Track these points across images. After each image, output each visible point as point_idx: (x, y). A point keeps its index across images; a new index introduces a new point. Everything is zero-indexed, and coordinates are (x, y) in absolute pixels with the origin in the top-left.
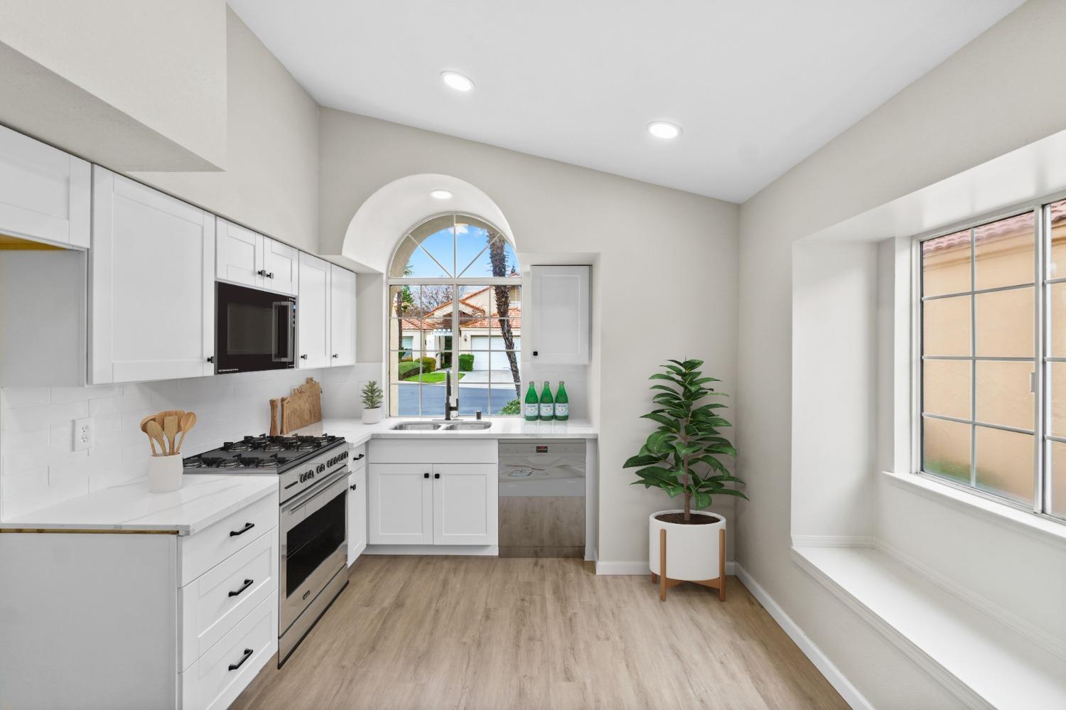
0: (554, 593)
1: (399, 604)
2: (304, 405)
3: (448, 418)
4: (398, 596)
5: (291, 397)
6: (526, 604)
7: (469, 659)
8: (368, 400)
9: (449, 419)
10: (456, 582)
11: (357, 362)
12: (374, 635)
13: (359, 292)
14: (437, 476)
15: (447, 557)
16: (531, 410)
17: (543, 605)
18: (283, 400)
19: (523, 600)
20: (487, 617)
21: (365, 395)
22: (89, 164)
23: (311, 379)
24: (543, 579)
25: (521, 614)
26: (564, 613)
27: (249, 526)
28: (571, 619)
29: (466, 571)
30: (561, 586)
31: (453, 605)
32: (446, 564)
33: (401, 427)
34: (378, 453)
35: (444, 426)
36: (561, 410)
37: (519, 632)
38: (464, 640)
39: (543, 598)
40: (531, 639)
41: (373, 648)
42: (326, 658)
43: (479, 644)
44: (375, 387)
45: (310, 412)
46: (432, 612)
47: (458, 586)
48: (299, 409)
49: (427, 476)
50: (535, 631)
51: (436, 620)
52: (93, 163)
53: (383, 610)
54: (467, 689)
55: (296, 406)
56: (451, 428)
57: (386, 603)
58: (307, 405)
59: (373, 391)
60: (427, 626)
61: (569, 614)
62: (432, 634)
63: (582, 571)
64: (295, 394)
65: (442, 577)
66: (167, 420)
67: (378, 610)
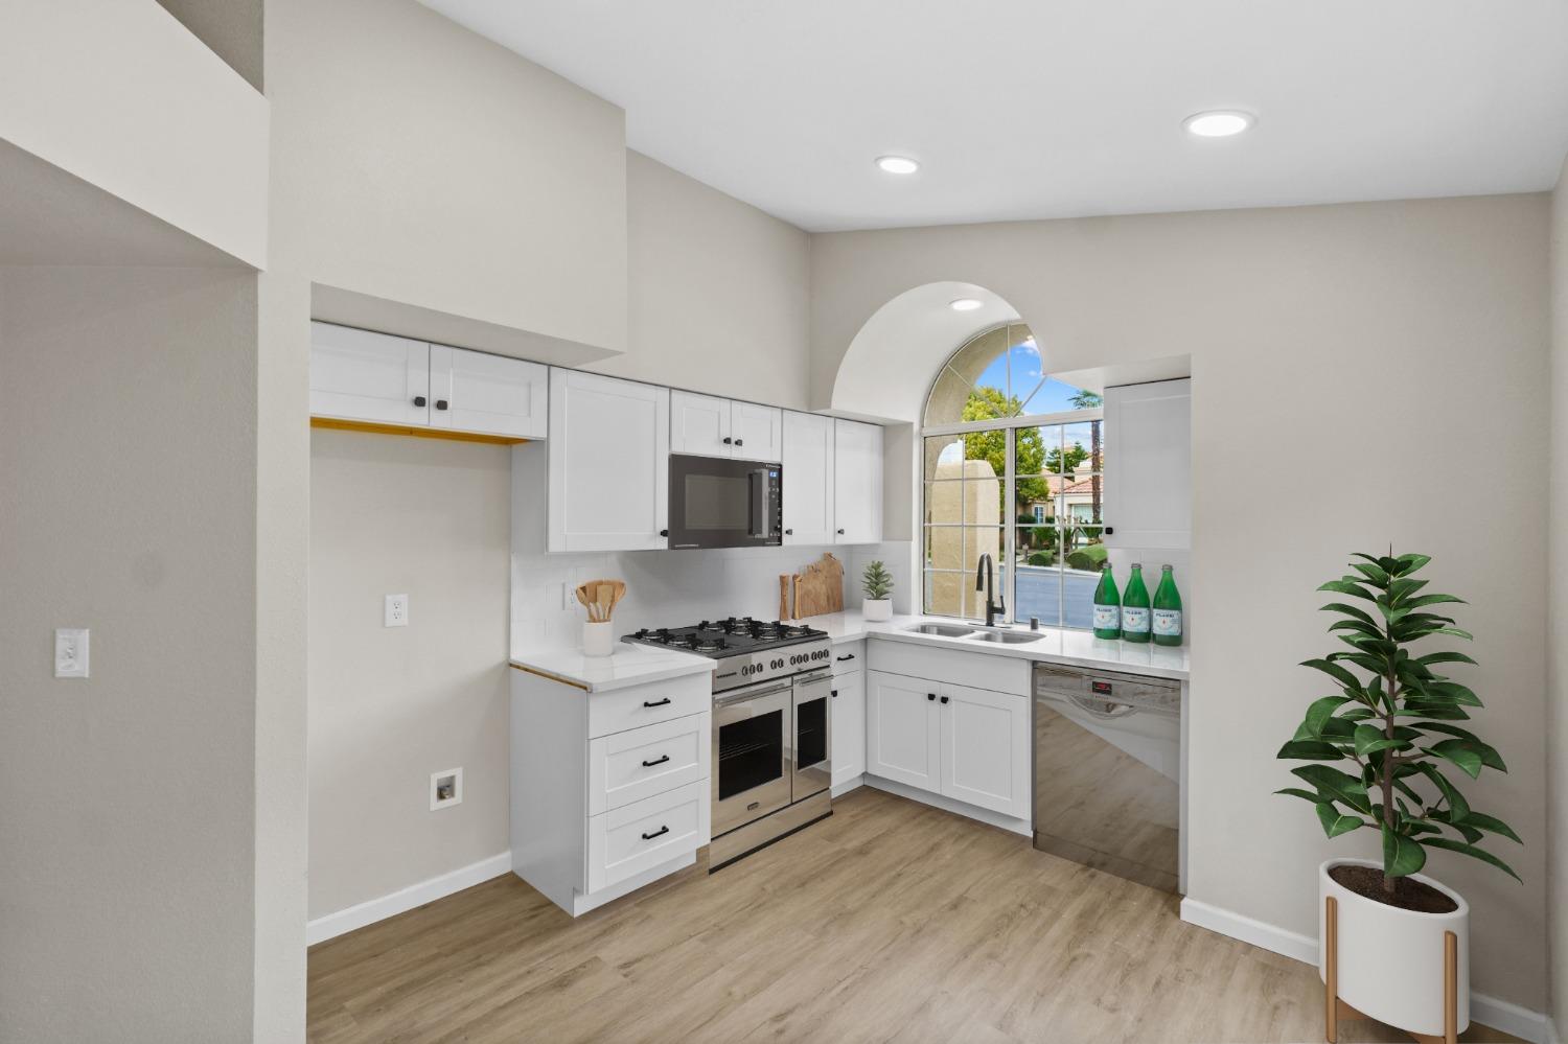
0: (1081, 916)
1: (862, 851)
2: (819, 586)
3: (990, 623)
4: (869, 842)
5: (804, 575)
6: (1023, 913)
7: (893, 941)
8: (871, 587)
9: (992, 625)
10: (949, 852)
11: (883, 540)
12: (814, 872)
13: (886, 449)
14: (944, 700)
15: (962, 818)
16: (1104, 617)
17: (1048, 924)
18: (795, 577)
19: (1022, 906)
20: (955, 906)
21: (868, 581)
22: (546, 367)
23: (830, 555)
24: (1077, 892)
25: (1005, 921)
26: (1069, 947)
27: (666, 701)
28: (1074, 959)
29: (973, 844)
30: (1101, 911)
31: (923, 876)
32: (955, 827)
33: (924, 629)
34: (881, 657)
35: (978, 633)
36: (1163, 624)
37: (981, 941)
38: (904, 919)
39: (1056, 915)
40: (991, 956)
41: (803, 884)
42: (754, 875)
43: (919, 931)
44: (882, 569)
45: (828, 598)
46: (893, 873)
47: (948, 857)
48: (813, 591)
49: (931, 697)
50: (1006, 949)
51: (889, 884)
52: (550, 366)
53: (845, 850)
54: (864, 971)
55: (810, 587)
56: (988, 638)
57: (850, 846)
58: (824, 586)
59: (878, 575)
60: (875, 887)
61: (1077, 952)
62: (873, 897)
63: (1159, 905)
64: (809, 572)
65: (938, 838)
66: (600, 589)
67: (837, 848)
